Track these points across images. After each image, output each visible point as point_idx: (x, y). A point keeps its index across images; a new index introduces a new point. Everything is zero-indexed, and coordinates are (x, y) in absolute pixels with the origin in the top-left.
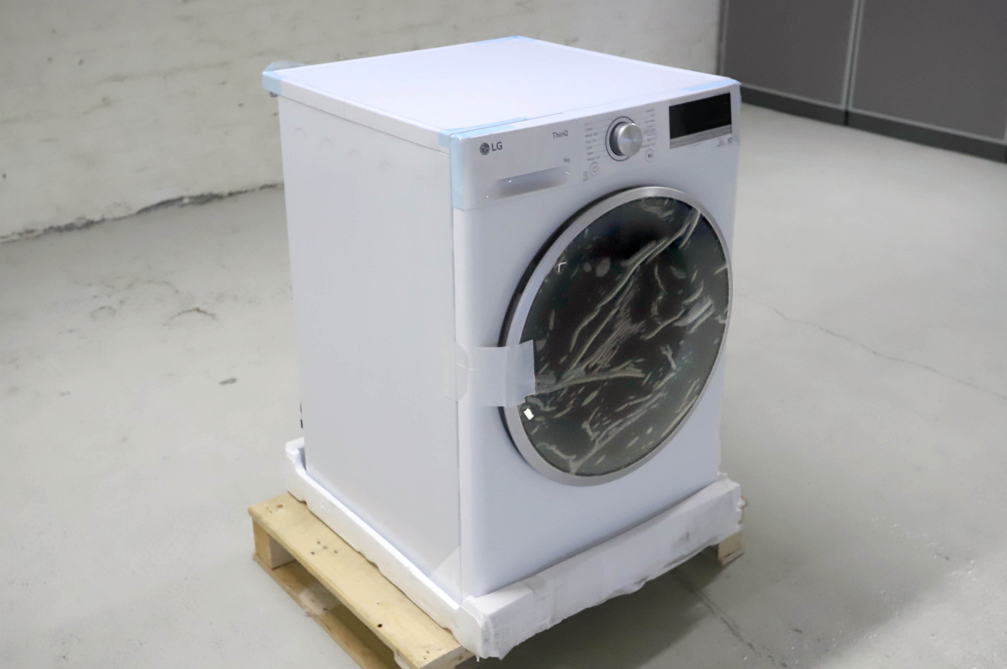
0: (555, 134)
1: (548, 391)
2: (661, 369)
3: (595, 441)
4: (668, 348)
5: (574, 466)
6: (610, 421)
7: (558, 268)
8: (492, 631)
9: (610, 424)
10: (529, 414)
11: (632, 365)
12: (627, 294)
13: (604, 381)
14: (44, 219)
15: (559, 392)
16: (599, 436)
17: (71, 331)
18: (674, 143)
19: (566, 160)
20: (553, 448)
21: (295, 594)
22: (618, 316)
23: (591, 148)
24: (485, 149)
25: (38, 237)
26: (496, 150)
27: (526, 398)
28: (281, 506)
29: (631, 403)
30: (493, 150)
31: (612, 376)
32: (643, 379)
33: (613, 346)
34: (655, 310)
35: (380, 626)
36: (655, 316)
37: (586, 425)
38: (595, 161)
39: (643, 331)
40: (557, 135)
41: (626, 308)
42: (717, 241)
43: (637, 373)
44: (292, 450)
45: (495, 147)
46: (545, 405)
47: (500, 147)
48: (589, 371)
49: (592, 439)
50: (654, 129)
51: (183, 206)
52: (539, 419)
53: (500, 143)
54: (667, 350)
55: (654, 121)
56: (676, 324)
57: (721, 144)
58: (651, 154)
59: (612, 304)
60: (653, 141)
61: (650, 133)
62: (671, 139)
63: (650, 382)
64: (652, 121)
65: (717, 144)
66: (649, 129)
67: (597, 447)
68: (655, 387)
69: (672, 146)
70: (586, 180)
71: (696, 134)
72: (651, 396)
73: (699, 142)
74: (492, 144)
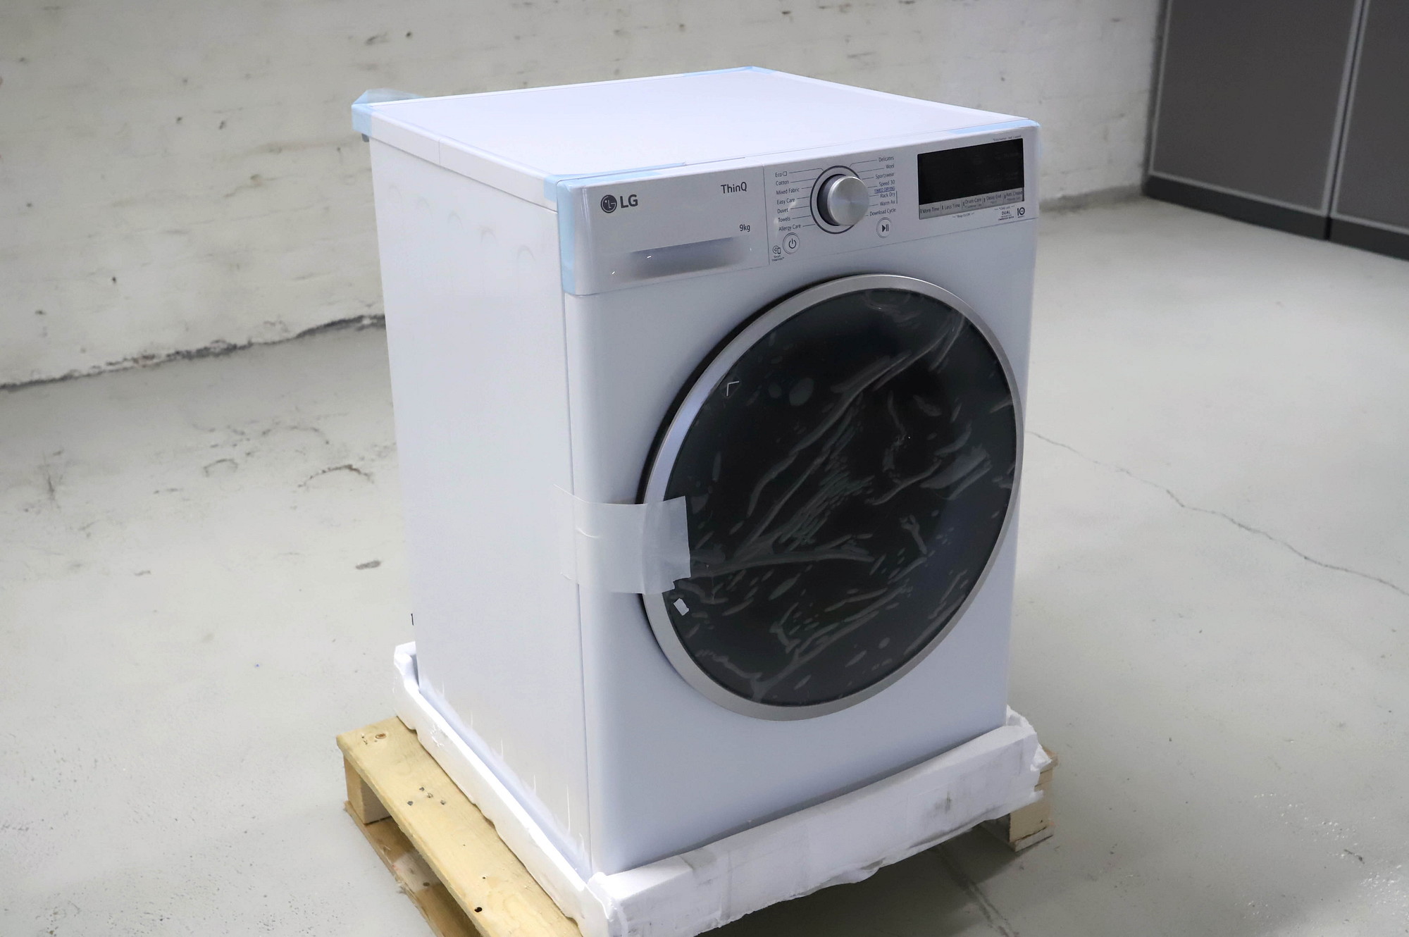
0: (726, 187)
1: (712, 574)
2: (901, 552)
3: (793, 651)
4: (913, 519)
5: (759, 688)
6: (817, 624)
7: (727, 388)
8: (625, 926)
9: (816, 629)
10: (681, 607)
11: (851, 542)
12: (843, 434)
13: (806, 564)
14: (169, 341)
15: (731, 577)
16: (798, 646)
17: (173, 490)
18: (925, 211)
19: (743, 228)
20: (724, 660)
21: (390, 861)
22: (828, 468)
23: (786, 210)
24: (609, 203)
25: (158, 365)
26: (627, 206)
27: (676, 582)
28: (382, 736)
29: (852, 600)
30: (623, 206)
31: (818, 558)
32: (872, 564)
33: (820, 510)
34: (888, 463)
35: (479, 910)
36: (888, 471)
37: (777, 630)
38: (792, 231)
39: (870, 492)
41: (841, 456)
42: (995, 362)
43: (861, 556)
44: (402, 656)
45: (626, 203)
46: (709, 595)
47: (634, 203)
48: (778, 547)
49: (788, 650)
50: (892, 189)
51: (362, 328)
52: (699, 615)
53: (635, 196)
54: (908, 521)
55: (892, 175)
56: (925, 485)
57: (1006, 216)
58: (887, 225)
59: (816, 449)
60: (890, 207)
61: (885, 193)
62: (920, 204)
63: (884, 571)
64: (888, 175)
65: (1000, 216)
66: (883, 187)
67: (797, 662)
68: (893, 578)
69: (923, 215)
70: (776, 260)
71: (964, 199)
72: (885, 590)
73: (969, 212)
74: (621, 197)
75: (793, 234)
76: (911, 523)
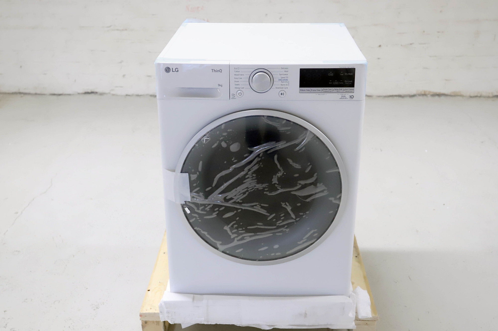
0: (213, 70)
1: (199, 202)
2: (282, 215)
3: (234, 239)
5: (221, 247)
6: (244, 231)
7: (204, 140)
9: (244, 233)
10: (187, 209)
11: (258, 206)
13: (238, 209)
15: (207, 205)
16: (237, 237)
18: (303, 90)
19: (219, 85)
20: (206, 233)
22: (247, 177)
23: (238, 81)
24: (168, 70)
26: (174, 72)
27: (185, 202)
29: (260, 227)
30: (173, 71)
31: (243, 208)
32: (269, 216)
33: (243, 191)
34: (275, 180)
35: (149, 290)
36: (275, 184)
37: (227, 228)
38: (240, 89)
39: (266, 189)
40: (214, 71)
41: (253, 173)
43: (263, 212)
45: (174, 70)
46: (198, 209)
47: (177, 71)
48: (226, 200)
49: (232, 237)
50: (287, 80)
52: (195, 215)
53: (178, 68)
54: (286, 204)
55: (287, 75)
56: (293, 193)
57: (343, 97)
58: (283, 93)
59: (242, 169)
60: (286, 86)
61: (283, 81)
62: (300, 87)
63: (274, 220)
64: (285, 75)
65: (340, 97)
66: (283, 79)
67: (236, 243)
68: (279, 224)
69: (301, 91)
70: (233, 99)
71: (322, 88)
72: (275, 227)
73: (324, 94)
74: (172, 68)
75: (241, 90)
76: (287, 205)
